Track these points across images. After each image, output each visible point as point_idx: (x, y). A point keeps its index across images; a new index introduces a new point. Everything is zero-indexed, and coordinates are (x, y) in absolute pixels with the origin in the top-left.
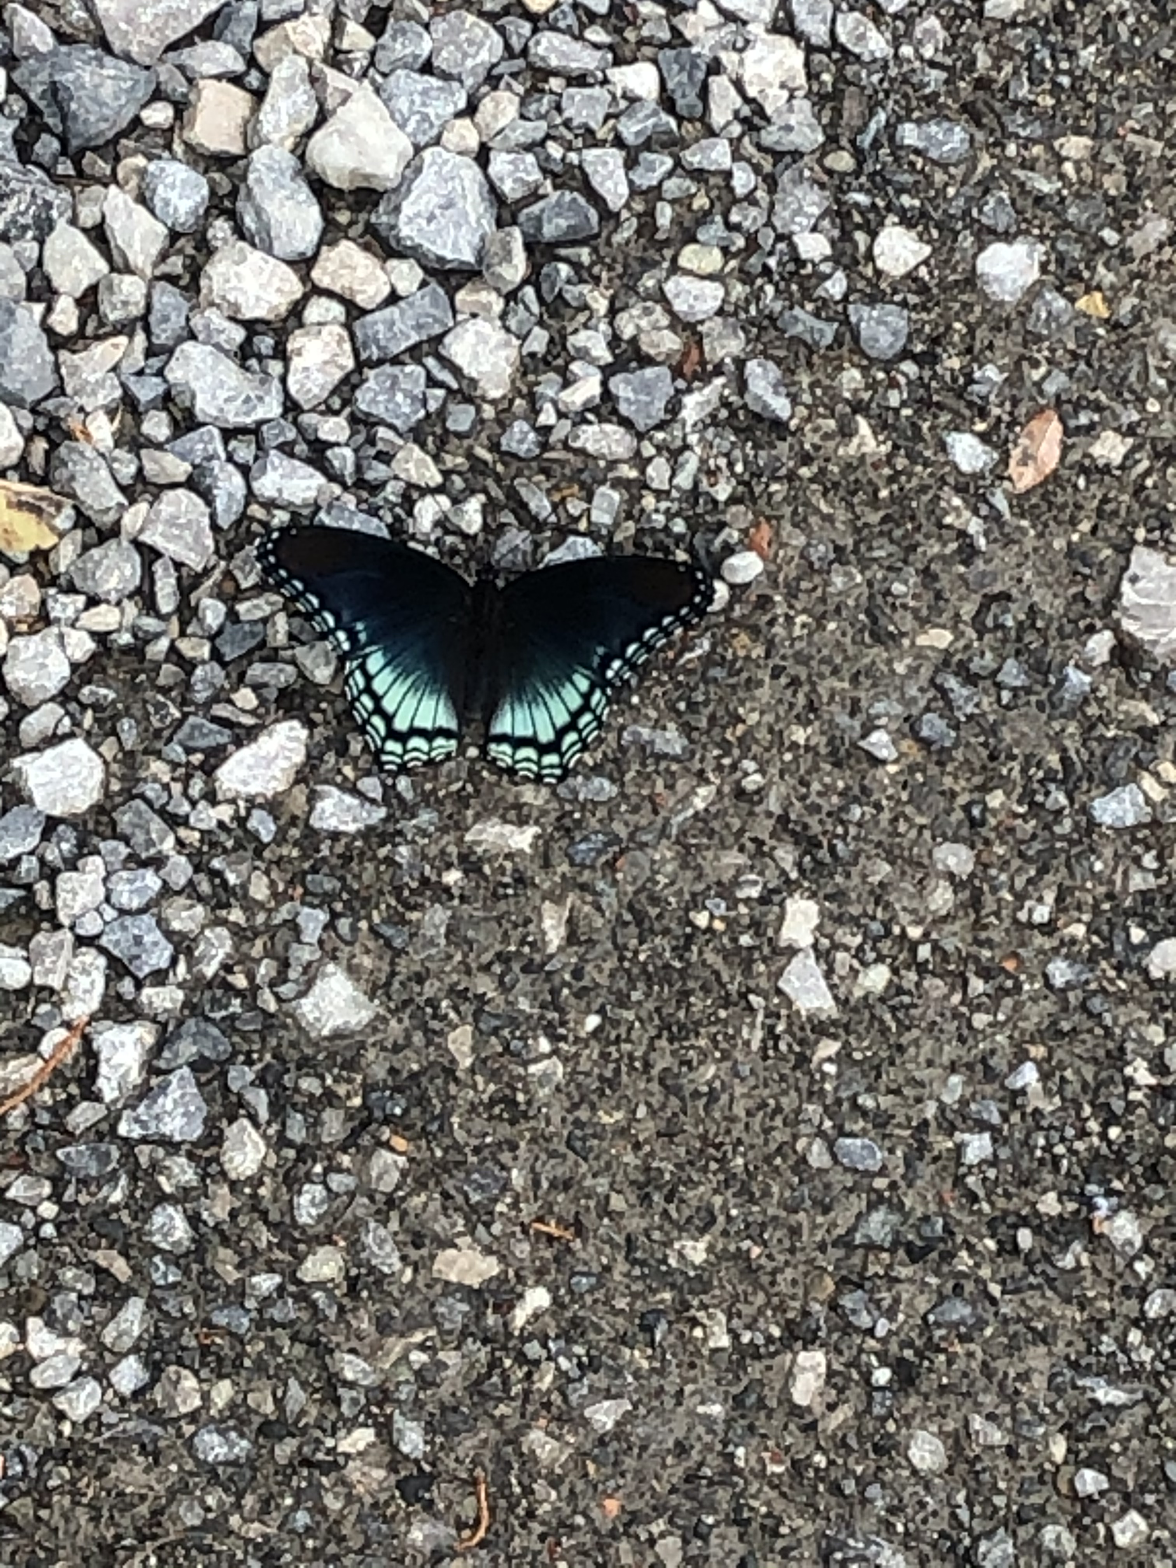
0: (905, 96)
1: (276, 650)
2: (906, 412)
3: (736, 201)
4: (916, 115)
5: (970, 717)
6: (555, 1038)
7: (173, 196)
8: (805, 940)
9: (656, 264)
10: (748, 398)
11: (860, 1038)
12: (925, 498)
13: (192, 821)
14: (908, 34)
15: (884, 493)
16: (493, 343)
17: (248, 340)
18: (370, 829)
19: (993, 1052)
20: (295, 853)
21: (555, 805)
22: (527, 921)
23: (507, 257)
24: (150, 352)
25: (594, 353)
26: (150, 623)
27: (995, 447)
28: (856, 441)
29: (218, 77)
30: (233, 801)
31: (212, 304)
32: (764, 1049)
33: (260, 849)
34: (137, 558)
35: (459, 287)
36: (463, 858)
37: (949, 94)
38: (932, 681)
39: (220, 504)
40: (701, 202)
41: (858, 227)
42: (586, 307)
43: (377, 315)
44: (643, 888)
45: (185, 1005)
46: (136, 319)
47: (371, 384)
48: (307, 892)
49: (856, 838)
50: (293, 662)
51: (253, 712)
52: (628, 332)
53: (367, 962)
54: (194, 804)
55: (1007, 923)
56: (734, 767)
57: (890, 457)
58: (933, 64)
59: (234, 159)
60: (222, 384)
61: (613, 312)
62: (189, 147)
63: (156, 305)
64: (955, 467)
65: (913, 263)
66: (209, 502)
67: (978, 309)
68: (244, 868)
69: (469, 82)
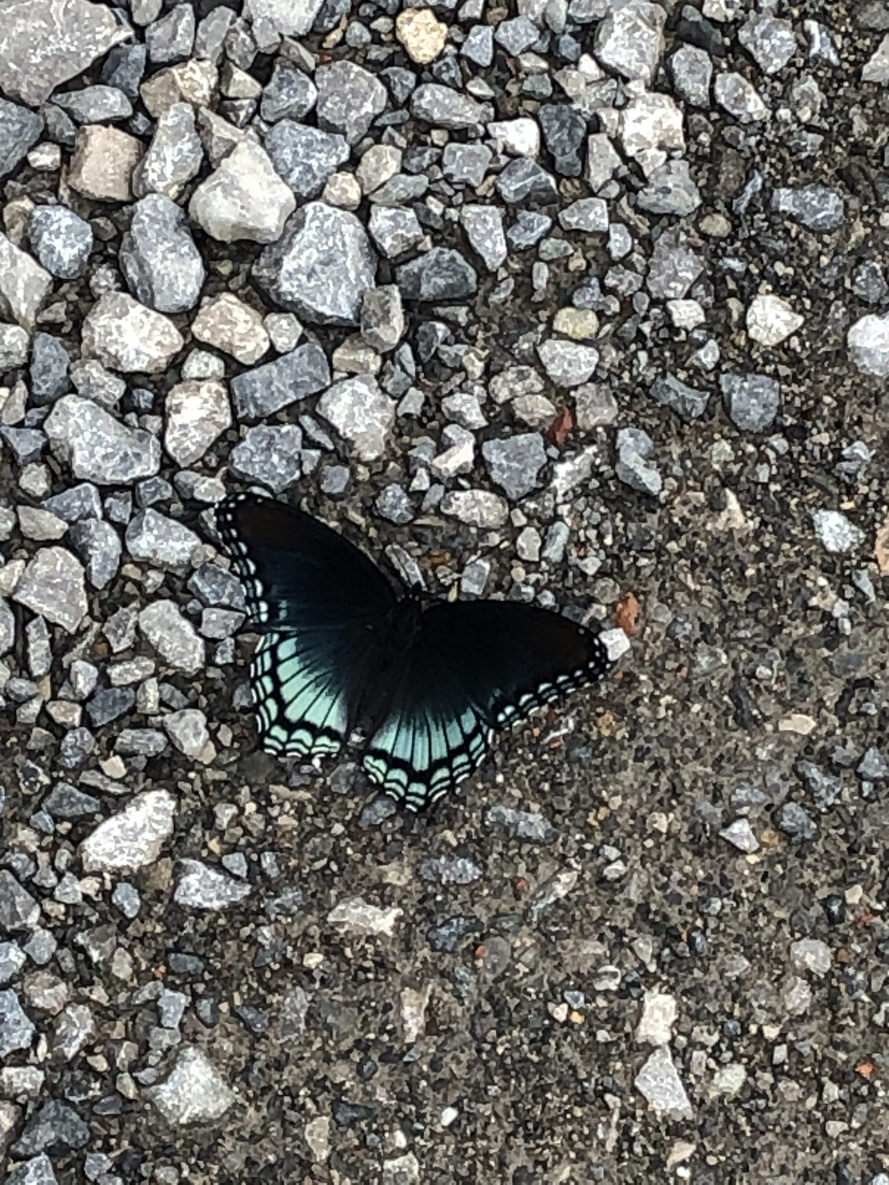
0: (781, 159)
1: (147, 716)
2: (774, 487)
3: (613, 263)
4: (792, 180)
5: (831, 808)
6: (411, 1133)
7: (58, 244)
8: (662, 1036)
9: (533, 327)
10: (618, 469)
11: (714, 1143)
12: (791, 577)
13: (57, 893)
14: (785, 96)
15: (750, 572)
16: (369, 402)
17: (128, 393)
18: (234, 906)
19: (846, 1161)
20: (159, 929)
21: (417, 886)
22: (387, 1008)
23: (386, 317)
24: (29, 405)
25: (468, 418)
26: (21, 686)
27: (862, 526)
28: (724, 515)
29: (105, 123)
30: (99, 874)
31: (94, 356)
32: (619, 1149)
33: (124, 923)
34: (11, 617)
35: (337, 344)
36: (326, 939)
37: (824, 157)
38: (794, 768)
39: (95, 565)
40: (578, 263)
41: (732, 294)
42: (462, 368)
43: (255, 372)
44: (502, 977)
45: (45, 1085)
46: (15, 369)
47: (247, 443)
48: (169, 972)
49: (716, 931)
50: (162, 729)
51: (121, 781)
52: (502, 396)
53: (227, 1046)
54: (60, 876)
55: (863, 1025)
56: (596, 852)
57: (758, 534)
58: (809, 128)
59: (120, 205)
60: (100, 441)
61: (488, 374)
62: (75, 194)
63: (39, 357)
64: (822, 545)
65: (785, 333)
66: (84, 562)
67: (848, 382)
68: (107, 945)
69: (353, 133)
